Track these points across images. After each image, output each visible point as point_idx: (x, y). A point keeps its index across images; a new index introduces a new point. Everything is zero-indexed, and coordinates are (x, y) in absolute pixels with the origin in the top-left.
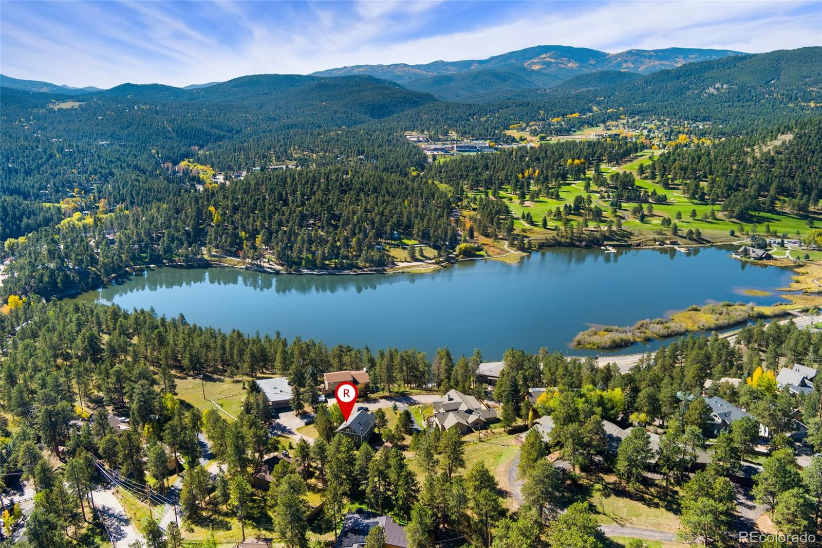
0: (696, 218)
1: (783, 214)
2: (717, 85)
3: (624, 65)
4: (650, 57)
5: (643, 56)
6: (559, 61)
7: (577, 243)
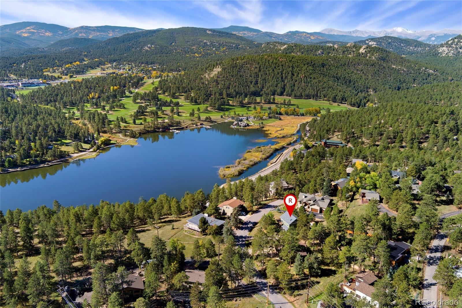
0: (200, 111)
1: (233, 106)
2: (149, 46)
3: (80, 35)
4: (94, 30)
5: (90, 30)
6: (39, 31)
7: (157, 130)
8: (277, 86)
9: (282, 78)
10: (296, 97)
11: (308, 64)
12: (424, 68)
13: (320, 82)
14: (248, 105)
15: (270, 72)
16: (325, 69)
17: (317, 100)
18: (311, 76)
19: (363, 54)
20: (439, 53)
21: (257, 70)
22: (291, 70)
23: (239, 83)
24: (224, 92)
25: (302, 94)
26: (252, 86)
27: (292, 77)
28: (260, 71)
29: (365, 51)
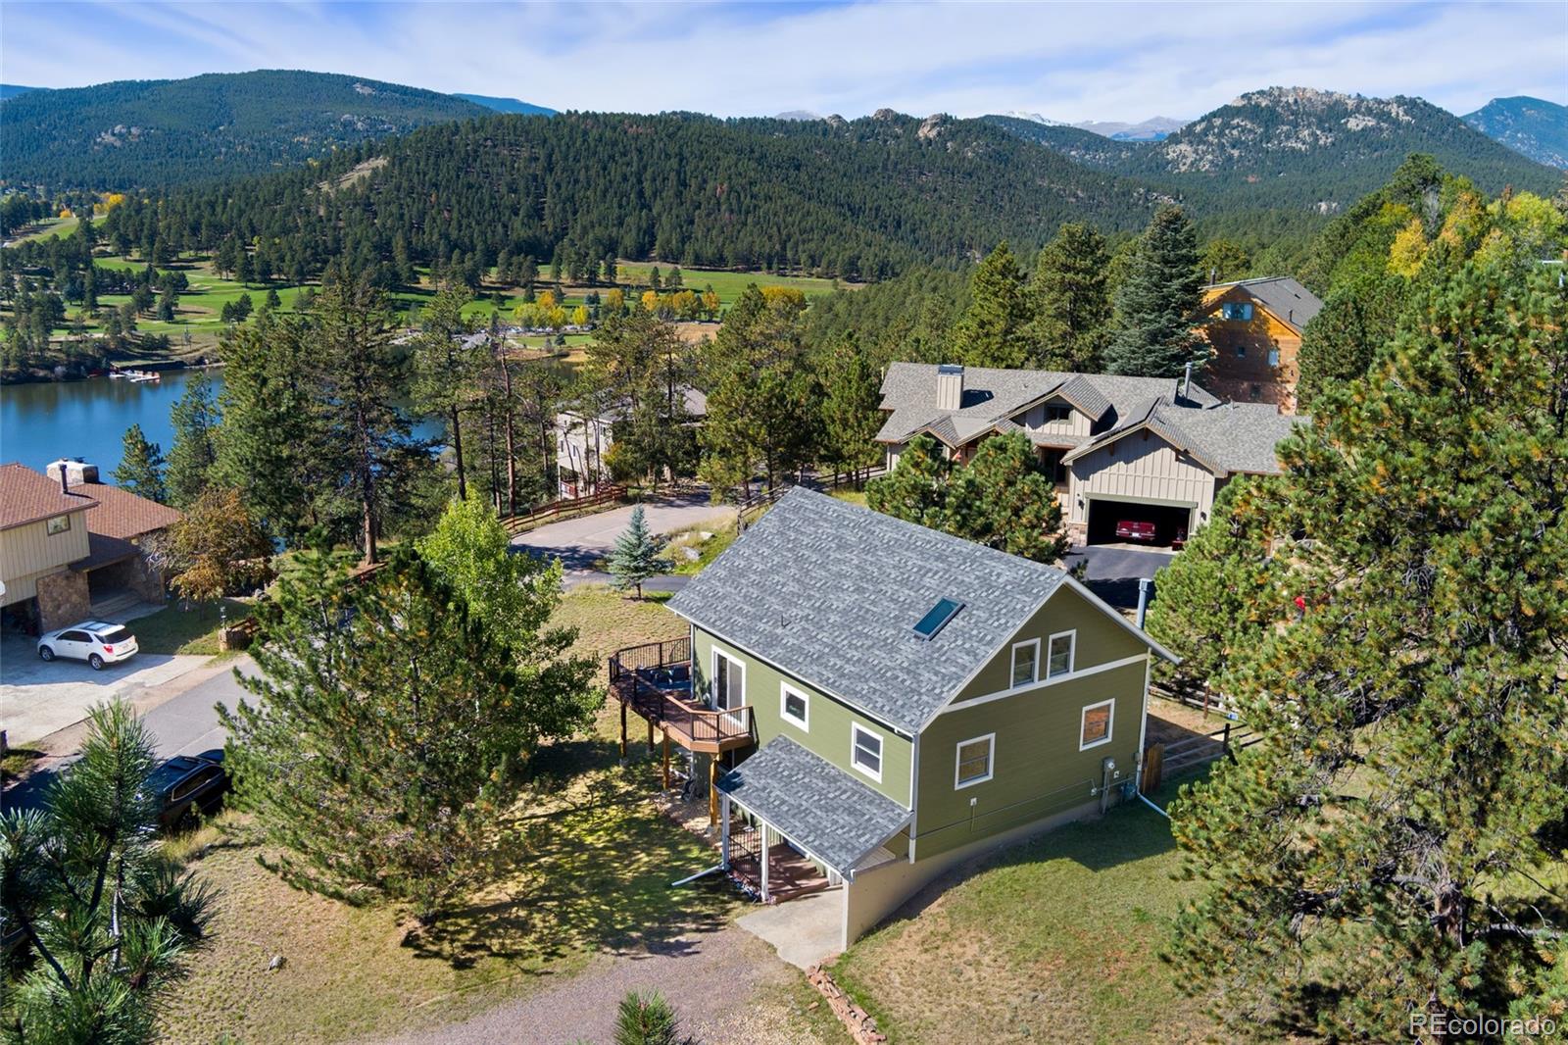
2: (117, 129)
7: (42, 373)
8: (621, 224)
9: (641, 194)
10: (700, 263)
11: (740, 151)
12: (1142, 190)
13: (789, 210)
14: (503, 293)
15: (592, 172)
16: (804, 177)
17: (784, 275)
18: (755, 190)
19: (930, 142)
20: (1168, 163)
21: (537, 168)
22: (676, 166)
23: (464, 211)
24: (398, 242)
25: (726, 253)
26: (517, 222)
27: (679, 195)
28: (551, 170)
29: (939, 134)
